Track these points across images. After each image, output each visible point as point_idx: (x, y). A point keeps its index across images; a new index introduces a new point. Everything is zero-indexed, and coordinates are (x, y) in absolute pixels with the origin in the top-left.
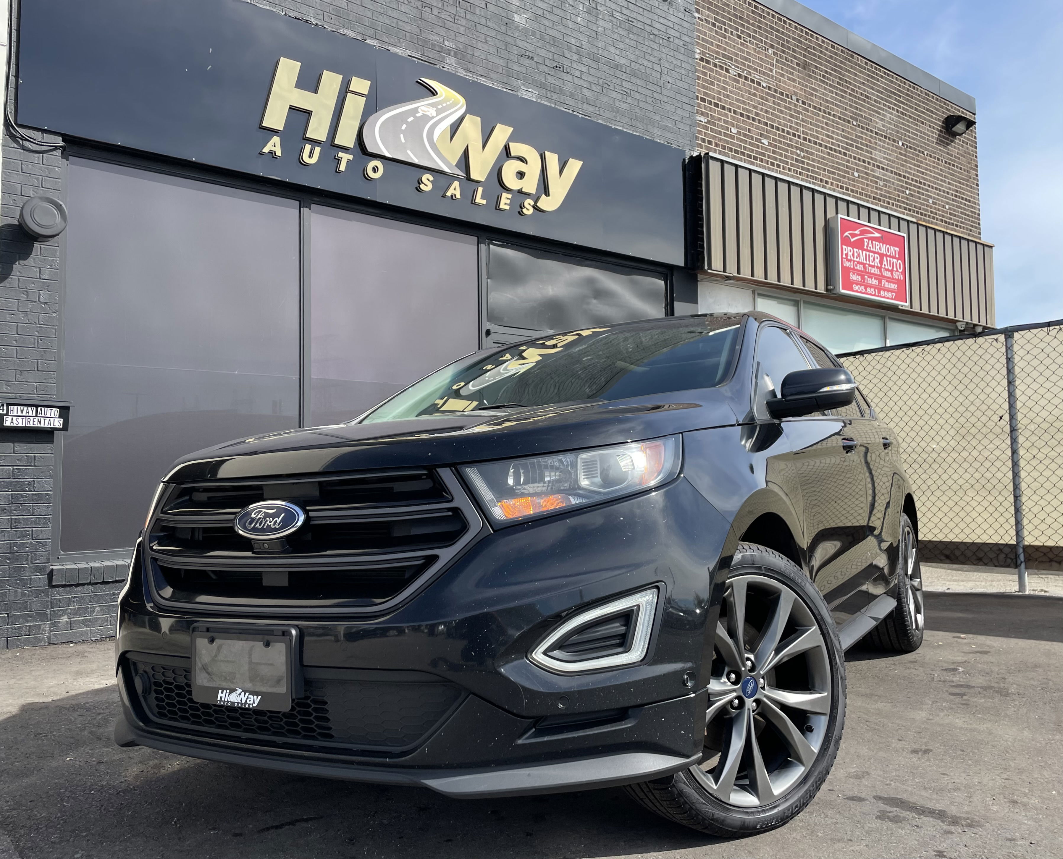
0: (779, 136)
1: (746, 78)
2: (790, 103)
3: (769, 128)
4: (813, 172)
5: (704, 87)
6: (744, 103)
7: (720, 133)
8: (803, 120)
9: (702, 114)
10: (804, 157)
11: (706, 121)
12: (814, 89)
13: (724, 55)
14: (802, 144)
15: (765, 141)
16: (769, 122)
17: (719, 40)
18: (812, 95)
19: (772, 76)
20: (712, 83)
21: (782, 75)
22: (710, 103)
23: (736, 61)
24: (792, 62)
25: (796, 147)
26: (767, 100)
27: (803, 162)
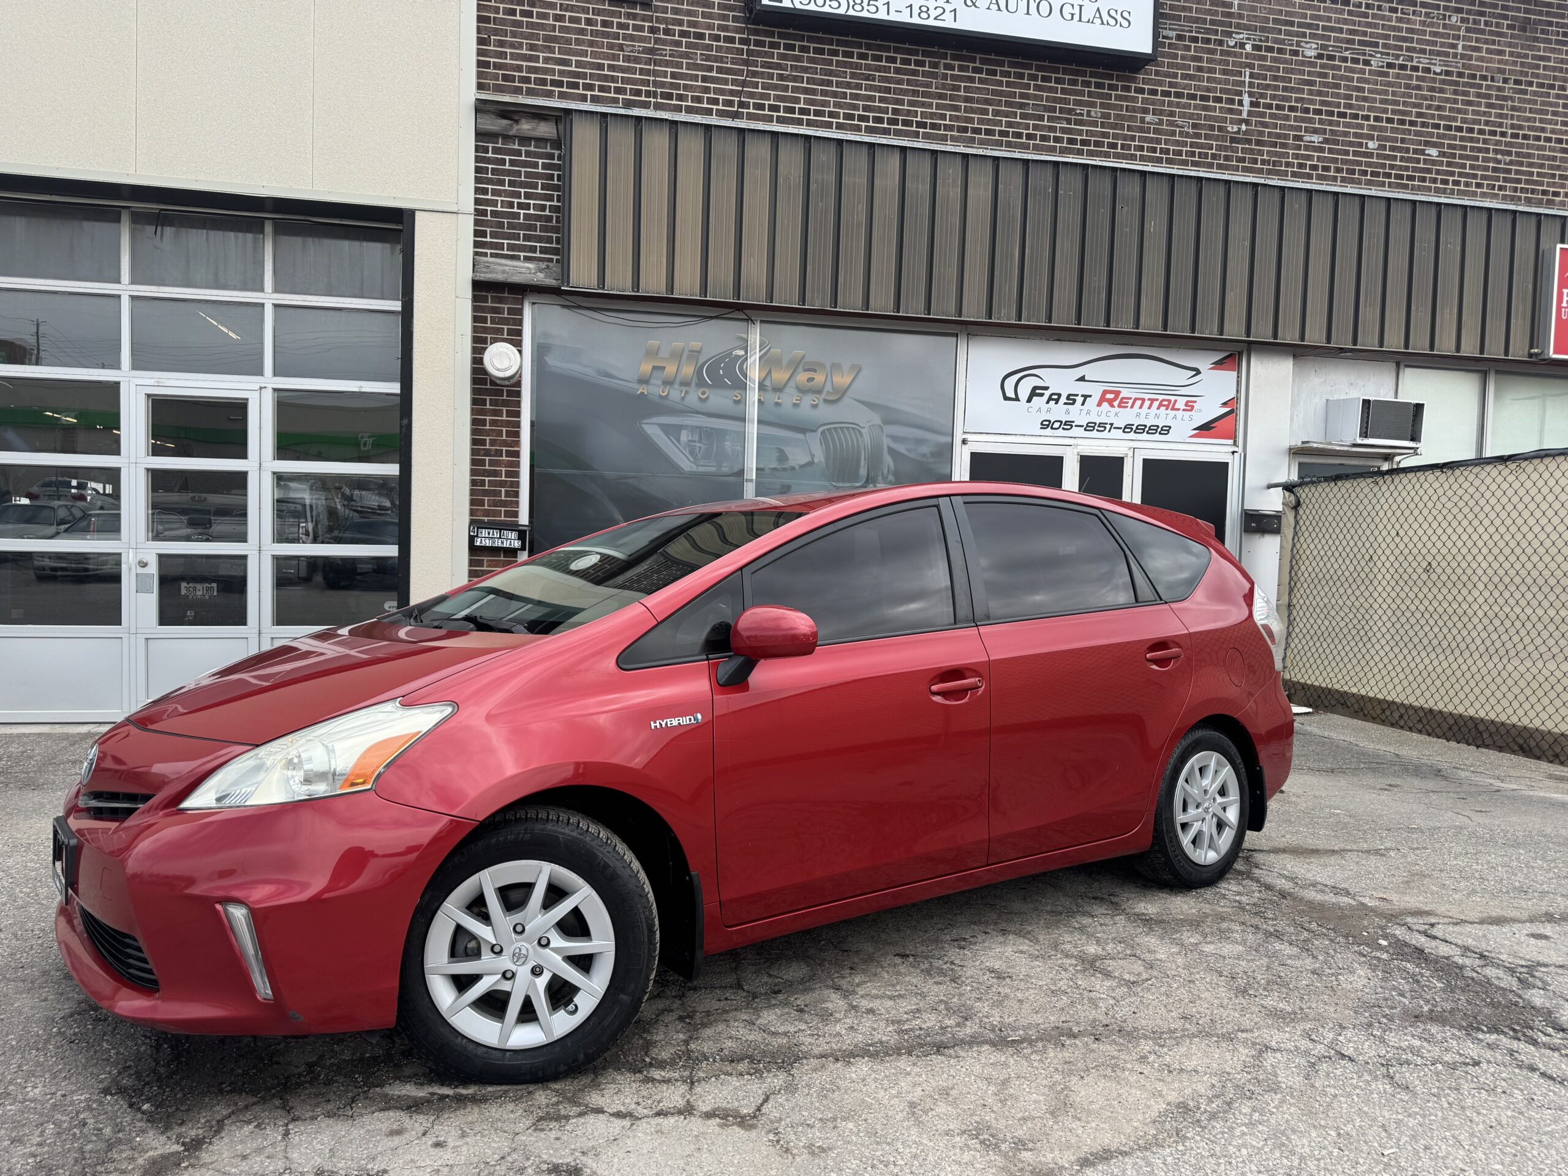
0: (1462, 139)
1: (1403, 67)
2: (1488, 87)
3: (1441, 131)
4: (1527, 182)
5: (1320, 93)
6: (1396, 103)
7: (1347, 153)
8: (1513, 108)
9: (1315, 131)
10: (1511, 163)
11: (1321, 139)
12: (1542, 58)
13: (1361, 43)
14: (1507, 144)
15: (1433, 152)
16: (1442, 123)
17: (1354, 23)
18: (1538, 67)
19: (1455, 55)
20: (1338, 86)
21: (1477, 49)
22: (1331, 113)
23: (1385, 46)
24: (1498, 25)
25: (1496, 151)
26: (1442, 91)
27: (1509, 171)
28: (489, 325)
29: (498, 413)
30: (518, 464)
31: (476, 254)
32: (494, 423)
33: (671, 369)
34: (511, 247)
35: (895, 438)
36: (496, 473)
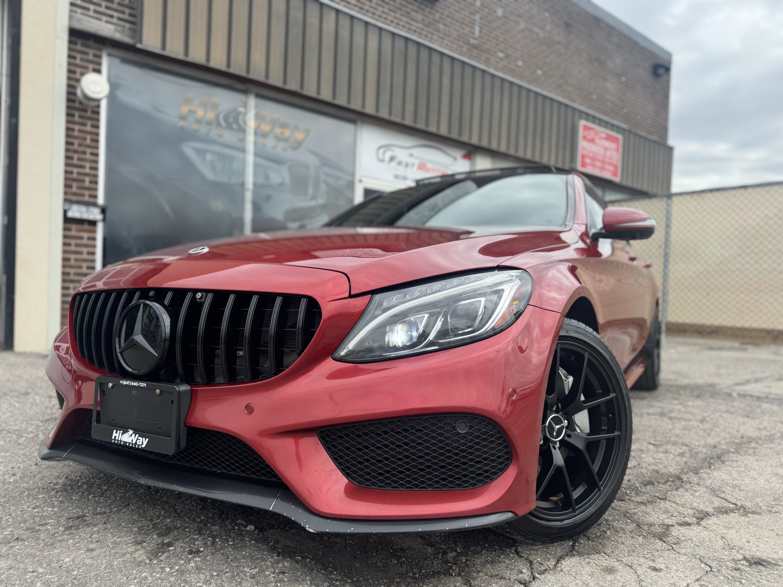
1: (530, 30)
2: (557, 48)
3: (542, 64)
5: (503, 34)
6: (528, 46)
7: (512, 64)
8: (564, 60)
11: (503, 56)
13: (517, 15)
16: (543, 60)
19: (547, 31)
20: (508, 32)
22: (507, 44)
23: (525, 19)
25: (558, 77)
26: (542, 45)
28: (78, 61)
29: (85, 125)
30: (96, 162)
31: (71, 11)
32: (80, 131)
33: (200, 113)
34: (95, 11)
35: (327, 175)
36: (82, 167)
